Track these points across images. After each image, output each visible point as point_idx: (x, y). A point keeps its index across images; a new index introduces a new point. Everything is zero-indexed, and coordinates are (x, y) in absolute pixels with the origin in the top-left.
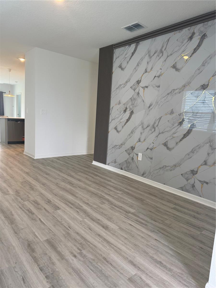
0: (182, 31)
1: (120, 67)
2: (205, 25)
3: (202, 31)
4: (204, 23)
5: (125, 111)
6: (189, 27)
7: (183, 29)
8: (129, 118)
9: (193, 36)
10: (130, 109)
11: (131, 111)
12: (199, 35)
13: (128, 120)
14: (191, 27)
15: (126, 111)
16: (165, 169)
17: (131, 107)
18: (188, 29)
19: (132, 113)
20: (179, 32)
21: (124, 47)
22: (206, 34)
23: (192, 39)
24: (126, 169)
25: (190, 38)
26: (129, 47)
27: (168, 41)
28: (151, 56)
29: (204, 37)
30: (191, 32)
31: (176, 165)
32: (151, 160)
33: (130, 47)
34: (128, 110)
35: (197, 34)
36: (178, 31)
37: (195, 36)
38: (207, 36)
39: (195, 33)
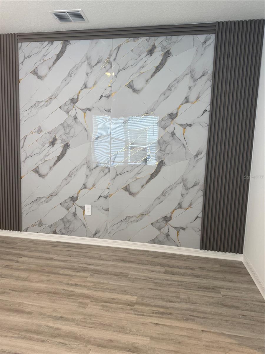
0: (138, 40)
1: (35, 72)
2: (168, 39)
3: (165, 47)
4: (166, 36)
5: (53, 143)
6: (148, 37)
7: (139, 38)
8: (63, 154)
9: (154, 50)
10: (63, 140)
11: (65, 143)
12: (162, 50)
13: (59, 158)
14: (151, 37)
15: (55, 144)
16: (129, 221)
17: (64, 137)
18: (145, 39)
19: (66, 146)
20: (134, 41)
21: (40, 42)
22: (170, 52)
23: (152, 54)
24: (64, 231)
25: (149, 51)
26: (50, 44)
27: (119, 49)
28: (93, 66)
29: (167, 54)
30: (150, 44)
31: (144, 214)
32: (107, 212)
33: (52, 44)
34: (59, 141)
35: (158, 49)
36: (132, 38)
37: (156, 50)
38: (171, 53)
39: (155, 47)
